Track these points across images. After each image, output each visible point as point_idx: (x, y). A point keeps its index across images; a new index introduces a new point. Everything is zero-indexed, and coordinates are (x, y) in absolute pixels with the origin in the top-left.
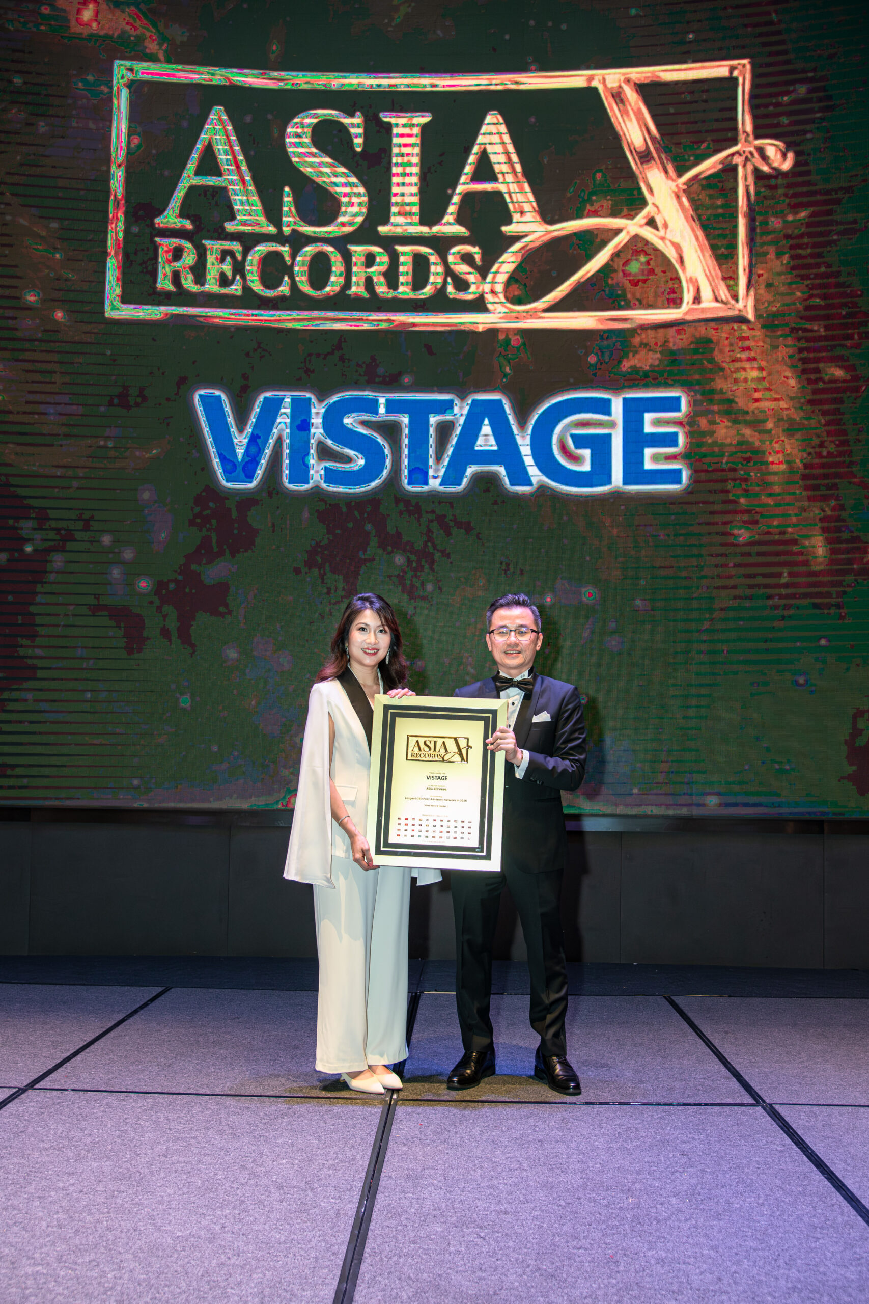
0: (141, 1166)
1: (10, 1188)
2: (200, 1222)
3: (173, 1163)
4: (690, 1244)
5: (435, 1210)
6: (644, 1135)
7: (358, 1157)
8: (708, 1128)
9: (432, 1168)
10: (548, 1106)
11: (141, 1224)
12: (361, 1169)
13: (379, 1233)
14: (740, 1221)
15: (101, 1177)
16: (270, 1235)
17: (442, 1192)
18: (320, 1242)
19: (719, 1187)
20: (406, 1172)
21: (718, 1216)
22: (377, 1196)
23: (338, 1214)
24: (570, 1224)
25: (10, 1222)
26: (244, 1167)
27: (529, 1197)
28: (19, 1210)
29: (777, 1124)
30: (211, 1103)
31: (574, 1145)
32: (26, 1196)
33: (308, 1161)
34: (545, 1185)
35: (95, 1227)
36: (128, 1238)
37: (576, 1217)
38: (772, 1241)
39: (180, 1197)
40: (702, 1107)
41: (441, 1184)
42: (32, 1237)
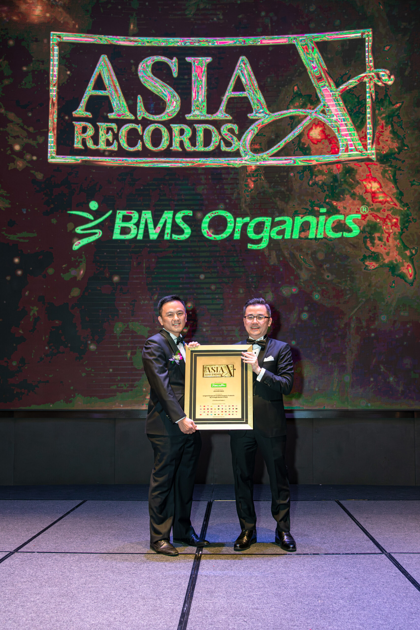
0: (73, 589)
2: (103, 617)
3: (89, 588)
5: (222, 608)
6: (326, 569)
7: (183, 583)
8: (358, 565)
9: (220, 587)
10: (278, 556)
11: (74, 618)
12: (184, 588)
13: (194, 620)
14: (375, 611)
15: (53, 595)
16: (139, 622)
17: (225, 599)
18: (164, 625)
19: (364, 594)
20: (207, 590)
21: (363, 609)
22: (192, 602)
23: (173, 611)
24: (289, 614)
27: (269, 601)
30: (108, 558)
31: (291, 575)
32: (15, 605)
33: (158, 585)
34: (276, 595)
35: (50, 620)
36: (67, 625)
37: (292, 611)
38: (391, 621)
39: (93, 604)
40: (355, 555)
41: (224, 596)
42: (18, 626)
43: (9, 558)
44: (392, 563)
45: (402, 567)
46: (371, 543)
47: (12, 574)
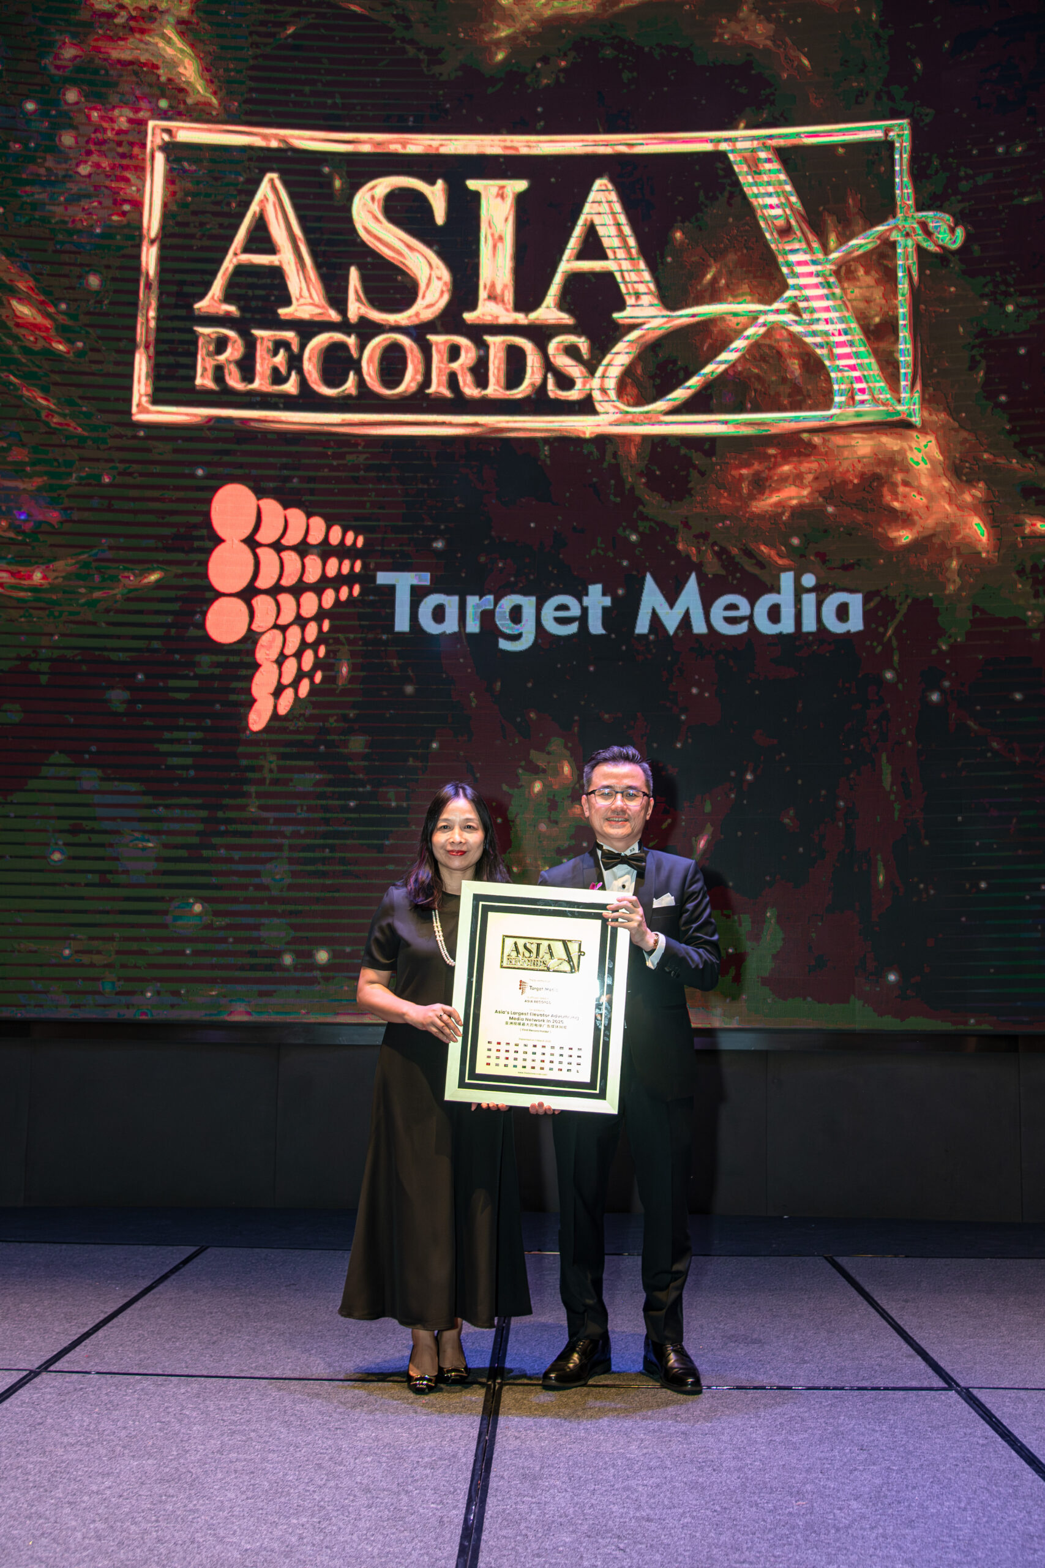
0: (191, 1465)
1: (32, 1492)
2: (271, 1533)
3: (231, 1462)
4: (878, 1557)
5: (561, 1517)
6: (812, 1425)
7: (460, 1454)
8: (891, 1417)
9: (552, 1466)
11: (199, 1534)
12: (464, 1467)
14: (939, 1529)
15: (144, 1478)
17: (568, 1495)
18: (422, 1555)
19: (910, 1488)
20: (521, 1471)
21: (910, 1524)
22: (488, 1500)
23: (441, 1522)
24: (729, 1533)
25: (38, 1533)
26: (320, 1466)
27: (676, 1501)
28: (46, 1519)
29: (976, 1411)
31: (724, 1438)
32: (53, 1501)
33: (399, 1458)
34: (693, 1486)
35: (142, 1538)
36: (185, 1551)
37: (736, 1525)
38: (980, 1553)
39: (244, 1503)
40: (882, 1392)
41: (565, 1486)
42: (66, 1551)
43: (28, 1385)
44: (974, 1413)
45: (1002, 1424)
46: (920, 1363)
47: (40, 1424)
